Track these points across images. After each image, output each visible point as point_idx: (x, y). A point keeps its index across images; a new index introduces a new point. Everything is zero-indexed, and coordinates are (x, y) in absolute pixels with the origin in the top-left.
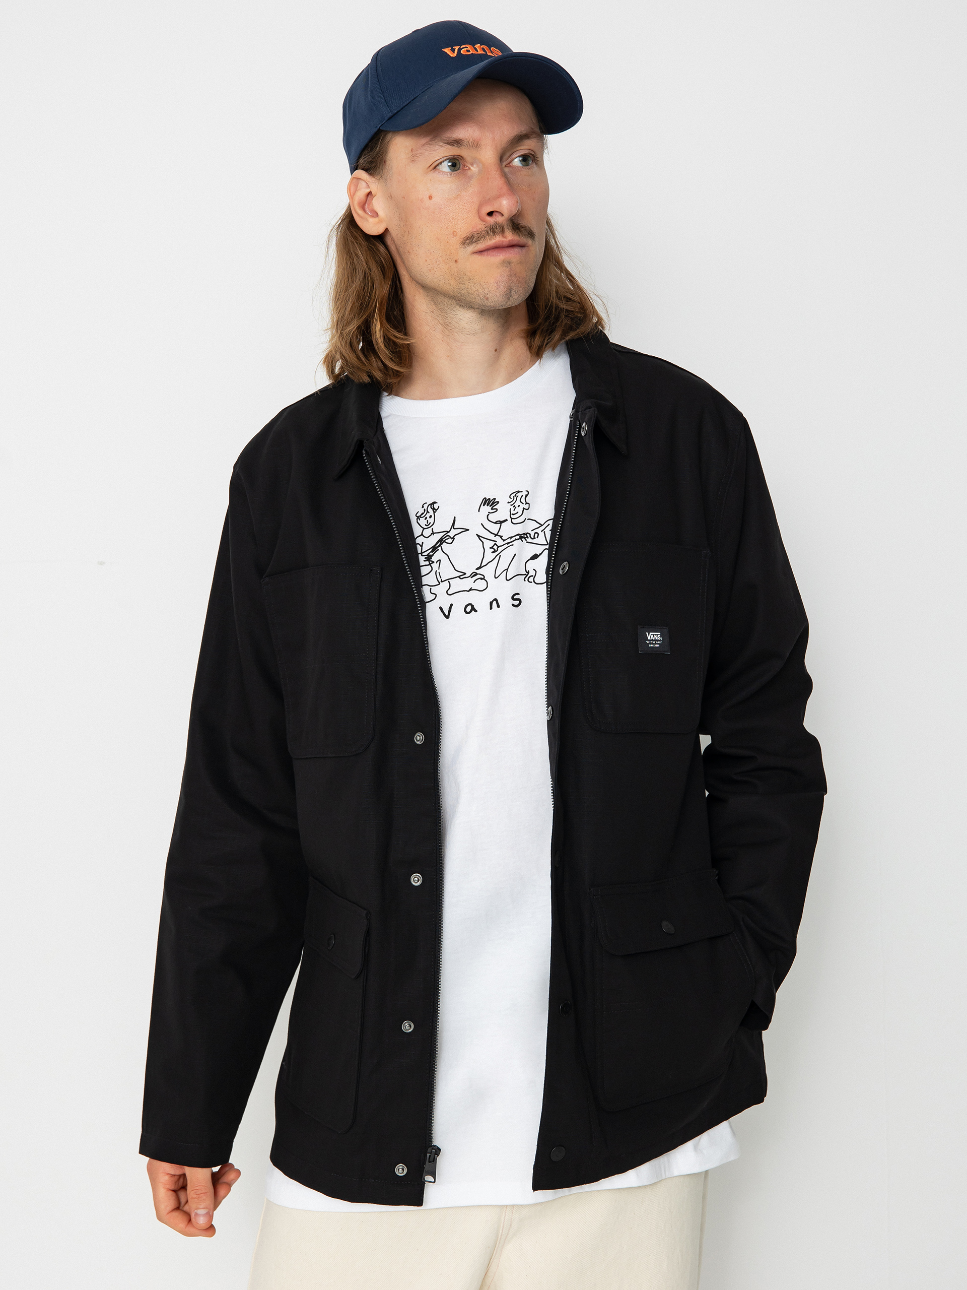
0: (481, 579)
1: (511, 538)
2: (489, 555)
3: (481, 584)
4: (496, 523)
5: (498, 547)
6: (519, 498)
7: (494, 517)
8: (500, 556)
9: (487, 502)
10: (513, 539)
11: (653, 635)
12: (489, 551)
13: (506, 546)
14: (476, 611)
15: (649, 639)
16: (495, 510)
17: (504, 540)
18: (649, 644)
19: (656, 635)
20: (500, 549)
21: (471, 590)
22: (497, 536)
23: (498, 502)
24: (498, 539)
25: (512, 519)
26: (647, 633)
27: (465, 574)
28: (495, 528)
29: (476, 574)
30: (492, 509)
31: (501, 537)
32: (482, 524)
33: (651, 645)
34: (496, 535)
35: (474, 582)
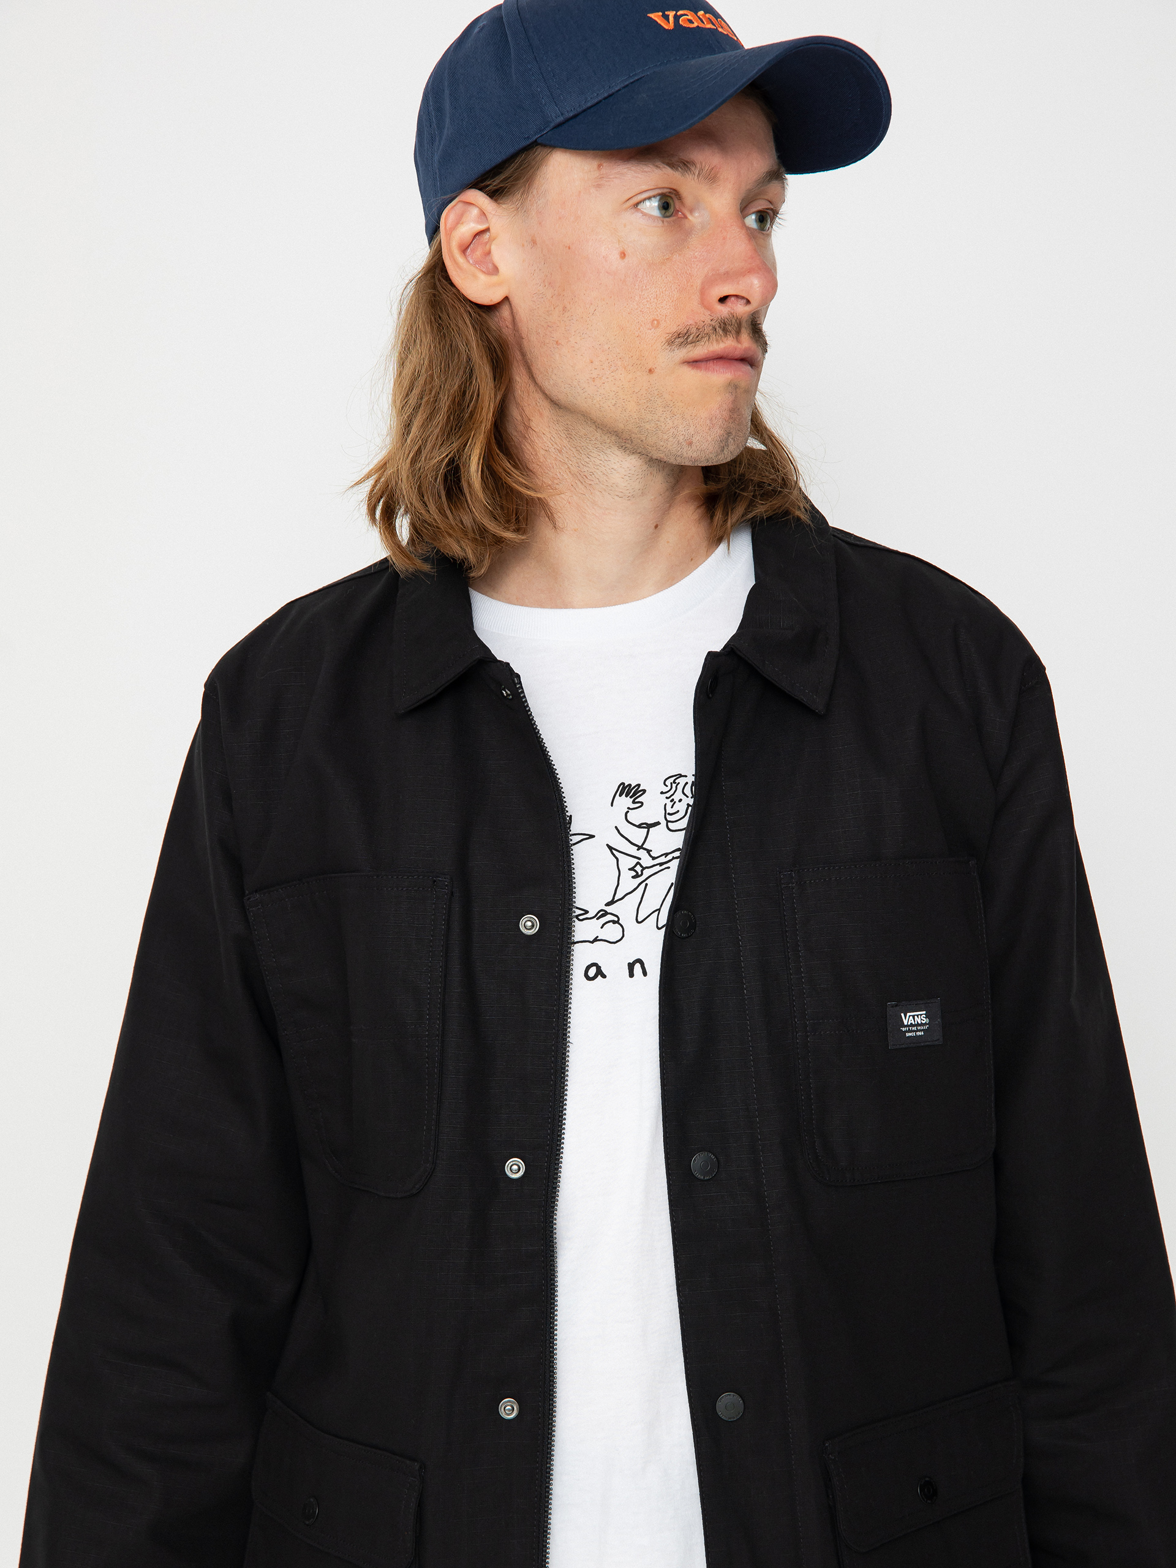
0: (614, 922)
1: (666, 855)
2: (628, 882)
3: (612, 931)
4: (639, 826)
5: (644, 868)
6: (680, 787)
7: (636, 817)
8: (646, 885)
9: (625, 790)
10: (670, 857)
11: (913, 1016)
12: (627, 875)
13: (658, 868)
14: (604, 976)
15: (906, 1023)
16: (640, 804)
17: (654, 858)
18: (906, 1032)
19: (918, 1016)
20: (647, 873)
21: (596, 940)
22: (641, 850)
23: (644, 791)
24: (642, 854)
25: (668, 822)
26: (902, 1015)
27: (587, 912)
28: (638, 835)
29: (606, 913)
30: (634, 802)
31: (649, 851)
32: (616, 827)
33: (910, 1034)
34: (640, 848)
35: (602, 928)
